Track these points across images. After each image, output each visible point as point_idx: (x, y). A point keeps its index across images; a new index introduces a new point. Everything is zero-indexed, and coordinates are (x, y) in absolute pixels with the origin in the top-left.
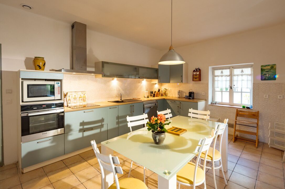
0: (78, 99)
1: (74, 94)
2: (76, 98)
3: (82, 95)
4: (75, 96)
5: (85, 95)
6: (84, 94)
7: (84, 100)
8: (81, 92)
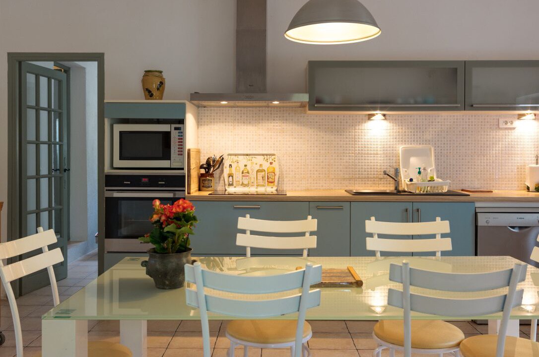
0: (253, 175)
1: (243, 160)
2: (248, 173)
3: (266, 165)
4: (246, 166)
5: (273, 165)
6: (271, 163)
7: (270, 180)
8: (263, 155)
